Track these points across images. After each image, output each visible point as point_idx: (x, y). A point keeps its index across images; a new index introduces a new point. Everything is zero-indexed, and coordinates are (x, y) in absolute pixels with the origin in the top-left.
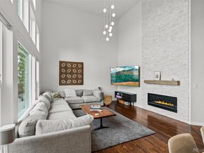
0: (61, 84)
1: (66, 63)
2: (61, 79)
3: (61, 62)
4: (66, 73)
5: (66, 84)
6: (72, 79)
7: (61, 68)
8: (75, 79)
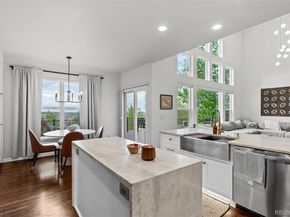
0: (263, 114)
1: (270, 90)
2: (263, 109)
3: (263, 91)
4: (270, 102)
5: (270, 114)
6: (278, 108)
7: (263, 96)
8: (284, 108)
